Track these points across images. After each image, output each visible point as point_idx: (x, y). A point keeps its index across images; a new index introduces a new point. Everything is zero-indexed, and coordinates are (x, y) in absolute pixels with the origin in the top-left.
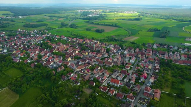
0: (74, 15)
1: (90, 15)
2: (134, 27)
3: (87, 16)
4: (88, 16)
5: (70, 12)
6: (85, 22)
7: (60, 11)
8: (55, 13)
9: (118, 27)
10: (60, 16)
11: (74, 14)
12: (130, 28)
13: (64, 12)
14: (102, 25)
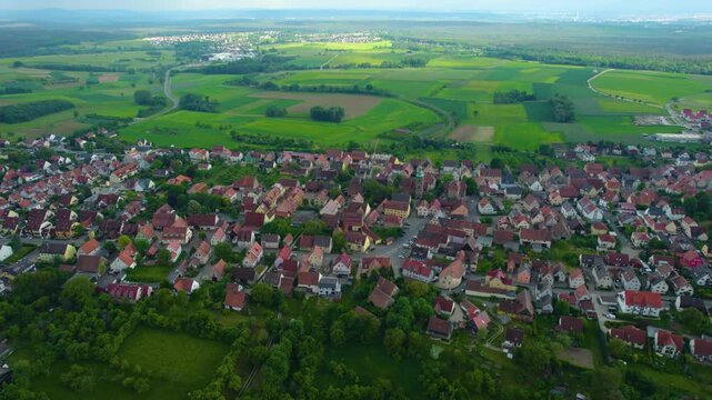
0: (148, 57)
1: (221, 56)
2: (436, 92)
3: (206, 59)
4: (210, 59)
5: (119, 48)
6: (227, 83)
7: (66, 43)
8: (51, 53)
9: (378, 94)
10: (92, 65)
11: (142, 54)
12: (427, 94)
13: (89, 45)
14: (313, 90)
